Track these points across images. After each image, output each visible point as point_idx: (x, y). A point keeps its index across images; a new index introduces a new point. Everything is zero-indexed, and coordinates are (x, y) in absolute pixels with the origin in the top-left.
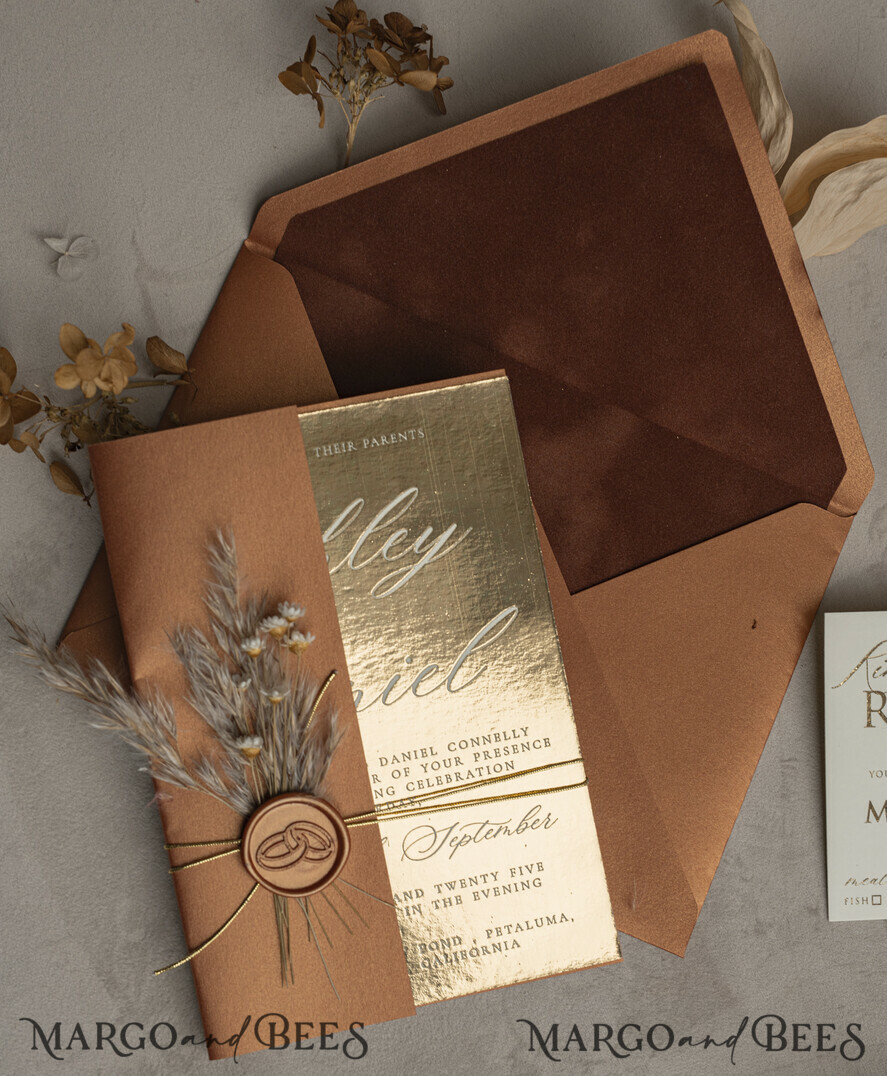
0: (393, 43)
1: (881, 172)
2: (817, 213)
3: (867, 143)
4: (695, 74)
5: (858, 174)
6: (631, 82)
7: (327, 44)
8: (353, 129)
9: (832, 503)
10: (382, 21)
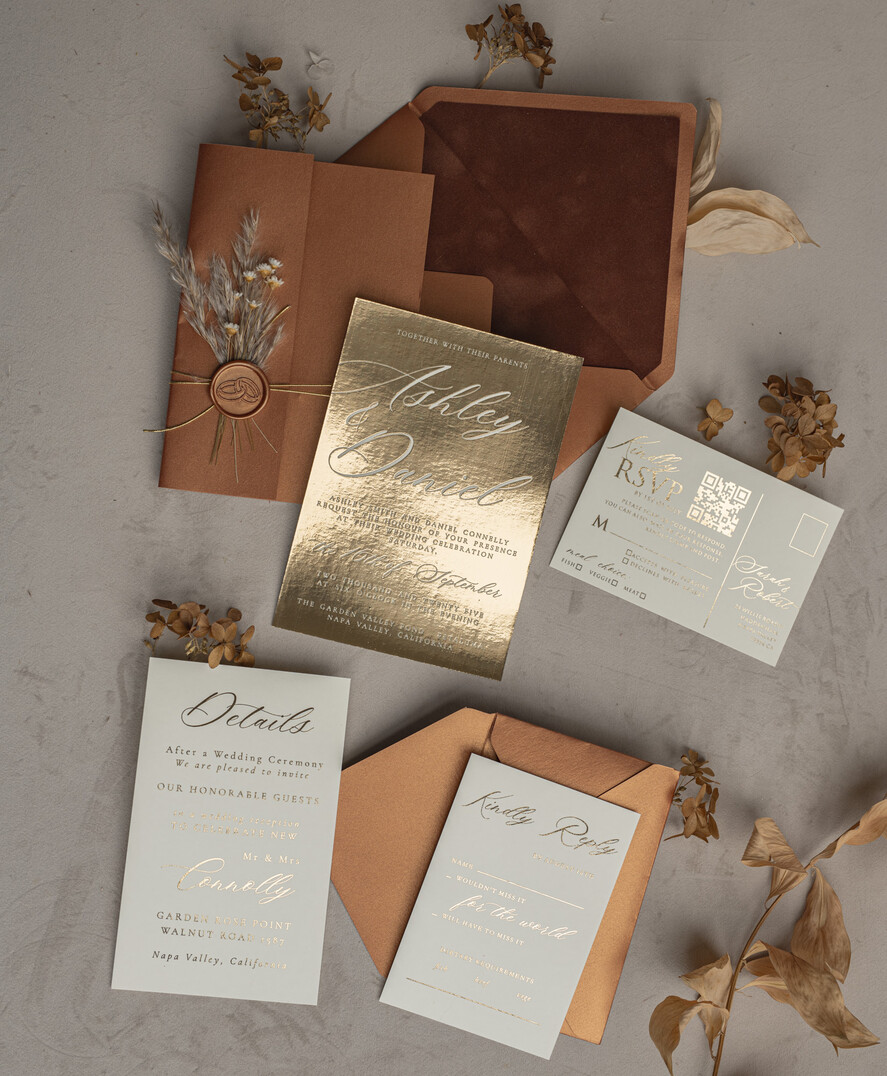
0: (532, 40)
1: (747, 220)
2: (706, 225)
3: (749, 203)
4: (674, 121)
5: (736, 215)
6: (640, 112)
7: (498, 23)
8: (491, 72)
9: (645, 379)
10: (531, 26)
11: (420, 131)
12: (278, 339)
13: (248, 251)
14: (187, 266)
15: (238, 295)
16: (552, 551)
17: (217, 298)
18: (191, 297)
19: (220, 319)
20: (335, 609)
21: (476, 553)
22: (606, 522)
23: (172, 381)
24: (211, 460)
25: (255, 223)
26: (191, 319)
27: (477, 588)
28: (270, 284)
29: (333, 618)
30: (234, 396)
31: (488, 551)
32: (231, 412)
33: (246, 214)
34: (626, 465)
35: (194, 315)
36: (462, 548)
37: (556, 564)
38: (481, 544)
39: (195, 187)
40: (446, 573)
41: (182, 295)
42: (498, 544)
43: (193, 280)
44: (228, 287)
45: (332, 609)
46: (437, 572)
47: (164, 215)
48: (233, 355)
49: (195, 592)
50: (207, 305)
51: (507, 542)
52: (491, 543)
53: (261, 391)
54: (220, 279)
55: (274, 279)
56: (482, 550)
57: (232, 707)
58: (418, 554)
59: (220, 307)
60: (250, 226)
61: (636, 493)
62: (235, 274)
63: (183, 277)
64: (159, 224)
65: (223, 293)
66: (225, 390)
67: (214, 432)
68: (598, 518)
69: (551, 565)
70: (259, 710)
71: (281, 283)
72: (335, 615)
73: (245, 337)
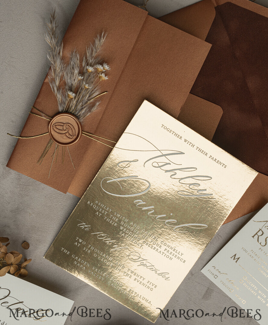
11: (213, 15)
12: (94, 109)
13: (94, 54)
14: (58, 52)
15: (80, 78)
16: (204, 264)
17: (69, 75)
18: (55, 70)
19: (67, 87)
20: (79, 259)
21: (164, 255)
22: (238, 258)
23: (31, 112)
24: (39, 161)
25: (103, 40)
26: (51, 82)
27: (158, 272)
28: (100, 77)
29: (77, 264)
30: (61, 132)
31: (170, 256)
32: (57, 139)
33: (99, 33)
34: (260, 233)
35: (53, 80)
36: (157, 249)
37: (204, 271)
38: (168, 251)
39: (78, 9)
40: (144, 260)
41: (50, 68)
42: (177, 254)
43: (58, 62)
44: (76, 71)
45: (78, 259)
46: (140, 257)
47: (56, 19)
48: (68, 109)
49: (9, 227)
50: (62, 77)
51: (182, 254)
52: (173, 252)
53: (77, 134)
54: (74, 65)
55: (103, 75)
56: (167, 254)
57: (6, 297)
58: (133, 245)
59: (69, 80)
60: (99, 40)
61: (260, 249)
62: (83, 65)
63: (54, 58)
64: (51, 23)
65: (72, 73)
66: (57, 127)
67: (45, 147)
68: (235, 255)
69: (202, 271)
70: (20, 302)
71: (106, 78)
72: (78, 262)
73: (77, 102)
